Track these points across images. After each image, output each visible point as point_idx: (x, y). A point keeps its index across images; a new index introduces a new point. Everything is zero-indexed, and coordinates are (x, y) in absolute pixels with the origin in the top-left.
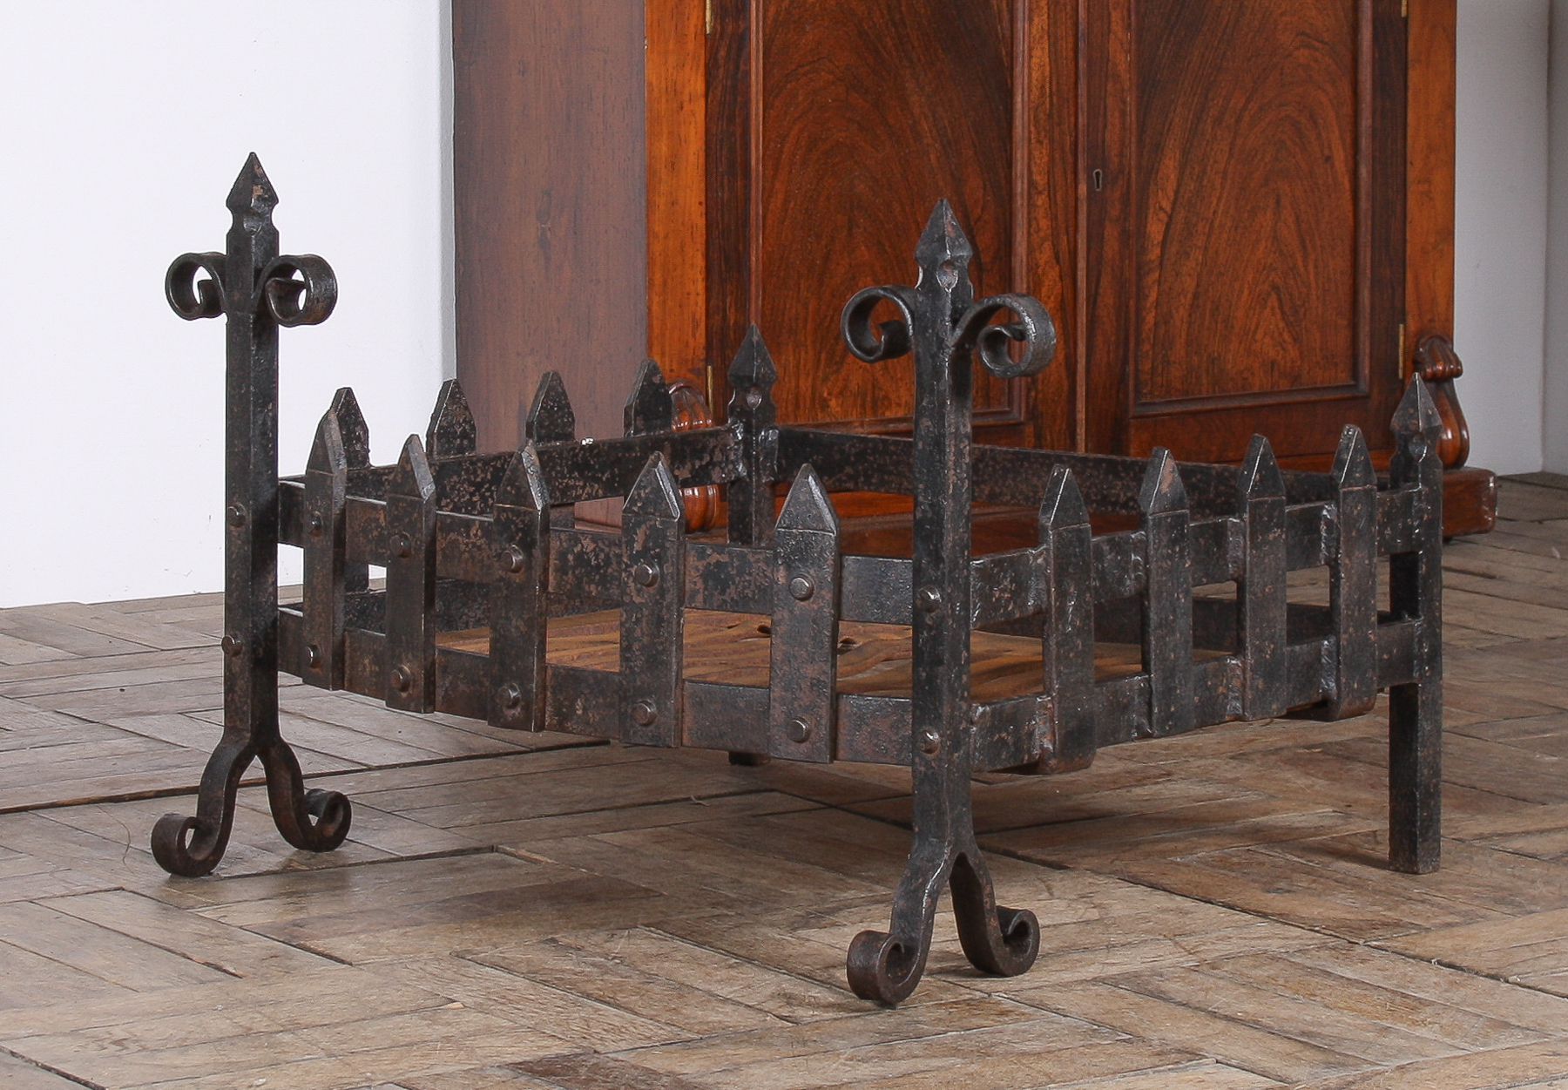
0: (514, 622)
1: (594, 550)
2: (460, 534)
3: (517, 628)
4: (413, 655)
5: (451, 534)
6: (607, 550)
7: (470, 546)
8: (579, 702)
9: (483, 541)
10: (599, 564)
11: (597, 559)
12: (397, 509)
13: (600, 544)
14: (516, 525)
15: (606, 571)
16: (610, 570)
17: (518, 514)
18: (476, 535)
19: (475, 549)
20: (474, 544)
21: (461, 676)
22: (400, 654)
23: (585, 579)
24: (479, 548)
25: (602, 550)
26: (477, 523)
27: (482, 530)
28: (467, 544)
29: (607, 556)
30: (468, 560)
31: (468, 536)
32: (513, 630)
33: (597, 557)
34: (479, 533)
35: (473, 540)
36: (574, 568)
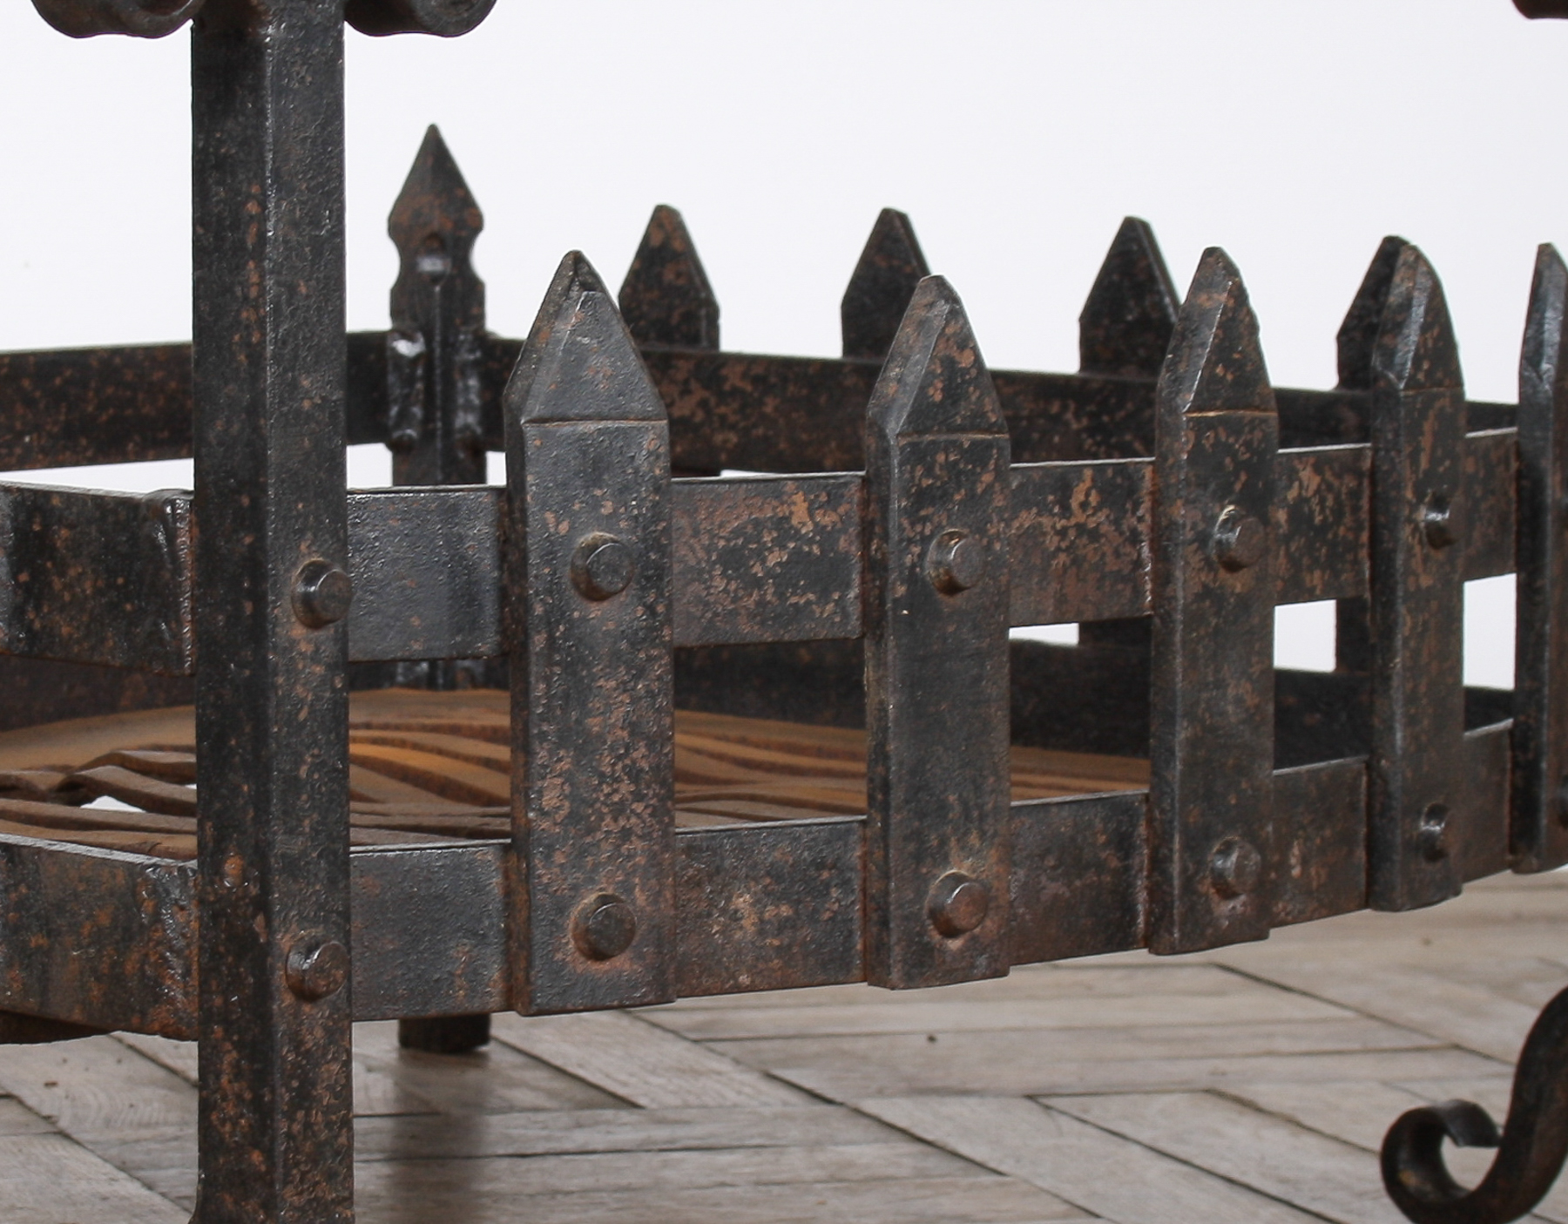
0: (1231, 692)
1: (1318, 491)
2: (1044, 509)
3: (1239, 701)
4: (982, 834)
5: (1024, 514)
6: (1336, 483)
7: (1072, 535)
8: (1296, 851)
9: (1101, 516)
10: (1324, 520)
11: (1322, 511)
12: (929, 472)
13: (1328, 475)
14: (1234, 455)
15: (1336, 535)
16: (1342, 531)
17: (1235, 428)
18: (1084, 505)
19: (1085, 540)
20: (1081, 528)
21: (1050, 861)
22: (943, 842)
23: (1306, 561)
24: (1094, 535)
25: (1330, 487)
26: (1088, 473)
27: (1101, 492)
28: (1063, 533)
29: (1337, 499)
30: (1065, 569)
31: (1066, 510)
32: (1230, 709)
33: (1322, 502)
34: (1094, 499)
35: (1079, 517)
36: (1287, 539)
